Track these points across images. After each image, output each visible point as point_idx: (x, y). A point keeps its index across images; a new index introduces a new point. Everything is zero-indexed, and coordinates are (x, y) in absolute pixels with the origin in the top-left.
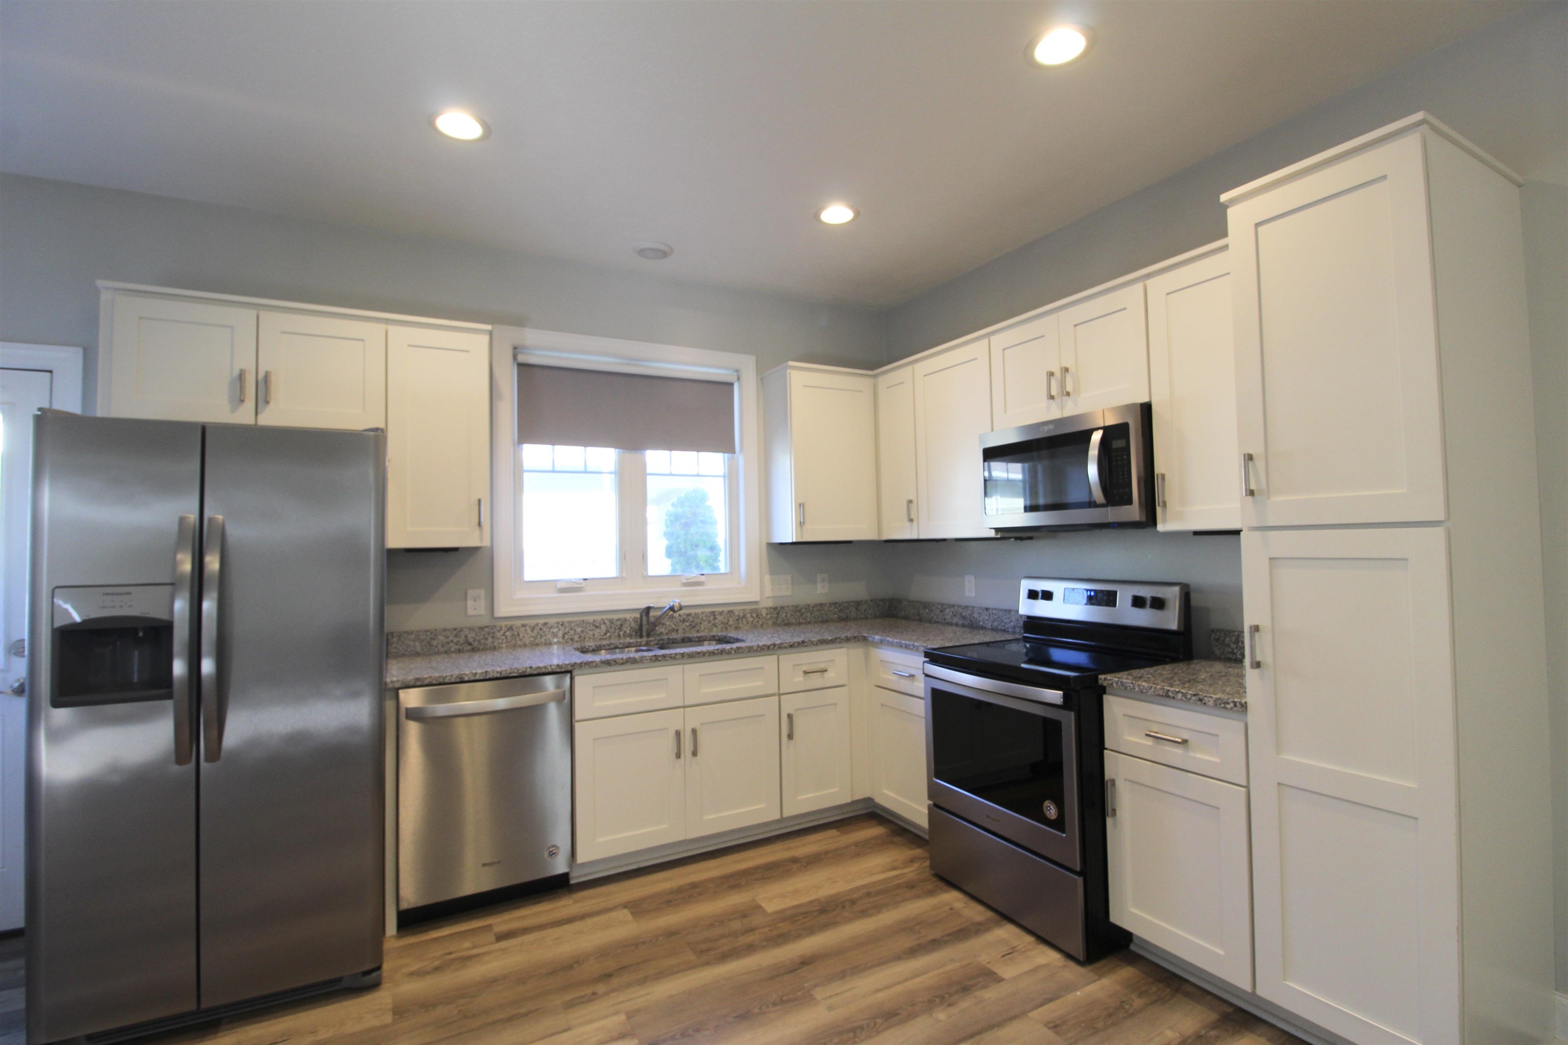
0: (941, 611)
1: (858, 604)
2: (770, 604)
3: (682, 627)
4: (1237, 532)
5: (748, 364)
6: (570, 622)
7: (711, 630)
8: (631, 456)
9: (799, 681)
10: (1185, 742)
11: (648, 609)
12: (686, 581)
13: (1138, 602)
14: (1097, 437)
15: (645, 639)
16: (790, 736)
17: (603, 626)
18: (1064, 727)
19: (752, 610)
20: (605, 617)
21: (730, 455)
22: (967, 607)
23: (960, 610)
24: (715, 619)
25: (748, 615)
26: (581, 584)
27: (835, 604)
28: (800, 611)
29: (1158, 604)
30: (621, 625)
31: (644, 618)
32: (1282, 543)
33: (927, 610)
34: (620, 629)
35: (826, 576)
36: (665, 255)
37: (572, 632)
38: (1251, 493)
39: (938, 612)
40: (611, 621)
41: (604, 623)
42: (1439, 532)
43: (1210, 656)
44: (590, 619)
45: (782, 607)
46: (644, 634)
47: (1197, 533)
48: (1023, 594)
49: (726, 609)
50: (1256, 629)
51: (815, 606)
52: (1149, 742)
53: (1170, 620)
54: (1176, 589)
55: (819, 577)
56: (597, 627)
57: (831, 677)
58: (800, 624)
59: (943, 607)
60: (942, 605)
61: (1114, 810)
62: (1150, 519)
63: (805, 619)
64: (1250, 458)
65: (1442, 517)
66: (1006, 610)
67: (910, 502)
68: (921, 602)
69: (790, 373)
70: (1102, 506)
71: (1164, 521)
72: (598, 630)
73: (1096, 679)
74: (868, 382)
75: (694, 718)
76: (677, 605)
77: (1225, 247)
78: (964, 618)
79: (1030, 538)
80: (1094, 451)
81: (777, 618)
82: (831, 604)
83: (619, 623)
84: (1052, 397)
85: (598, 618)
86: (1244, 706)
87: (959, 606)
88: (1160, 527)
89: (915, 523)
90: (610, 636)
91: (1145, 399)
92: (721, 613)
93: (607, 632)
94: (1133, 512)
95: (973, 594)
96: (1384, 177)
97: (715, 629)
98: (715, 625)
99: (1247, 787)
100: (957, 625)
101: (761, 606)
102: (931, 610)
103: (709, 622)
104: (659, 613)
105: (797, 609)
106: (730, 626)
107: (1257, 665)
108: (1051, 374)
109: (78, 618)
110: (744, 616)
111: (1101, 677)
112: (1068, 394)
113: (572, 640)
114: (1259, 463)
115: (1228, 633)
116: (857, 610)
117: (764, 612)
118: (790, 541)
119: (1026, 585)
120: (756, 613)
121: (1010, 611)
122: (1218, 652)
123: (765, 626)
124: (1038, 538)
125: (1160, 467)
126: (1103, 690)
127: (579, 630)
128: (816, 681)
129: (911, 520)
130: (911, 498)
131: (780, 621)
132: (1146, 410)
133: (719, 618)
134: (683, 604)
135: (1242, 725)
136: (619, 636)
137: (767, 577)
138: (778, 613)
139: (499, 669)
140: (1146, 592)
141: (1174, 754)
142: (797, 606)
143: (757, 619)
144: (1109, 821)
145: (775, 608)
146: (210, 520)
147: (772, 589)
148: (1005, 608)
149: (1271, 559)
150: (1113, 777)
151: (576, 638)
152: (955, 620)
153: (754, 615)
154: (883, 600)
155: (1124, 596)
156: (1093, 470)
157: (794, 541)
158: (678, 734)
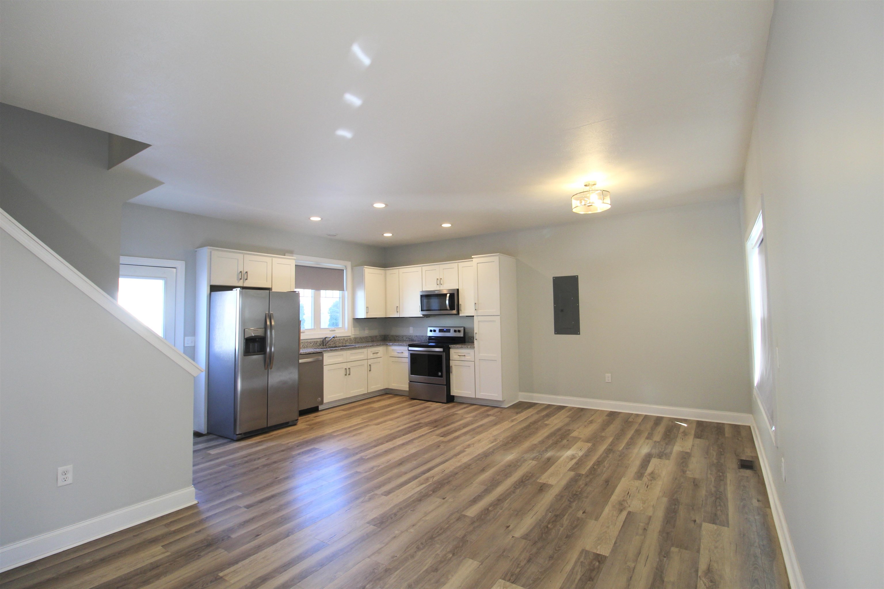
0: (402, 337)
1: (376, 336)
2: (353, 336)
3: (332, 343)
4: (474, 316)
5: (349, 264)
6: (304, 342)
7: (339, 344)
8: (317, 292)
9: (371, 356)
10: (465, 355)
11: (326, 338)
12: (331, 330)
13: (455, 331)
14: (448, 295)
15: (324, 347)
16: (370, 371)
17: (312, 343)
18: (443, 356)
19: (349, 338)
20: (313, 340)
21: (342, 291)
22: (410, 336)
23: (408, 337)
24: (340, 341)
25: (348, 340)
26: (305, 331)
27: (370, 337)
28: (361, 339)
29: (459, 331)
30: (317, 343)
31: (324, 341)
32: (481, 318)
33: (398, 338)
34: (316, 344)
35: (368, 328)
36: (335, 236)
37: (305, 345)
38: (476, 310)
39: (401, 338)
40: (314, 341)
41: (313, 342)
42: (499, 317)
43: (469, 342)
44: (309, 341)
45: (357, 338)
46: (324, 345)
47: (467, 316)
48: (429, 330)
49: (343, 338)
50: (476, 333)
51: (366, 337)
52: (458, 357)
53: (461, 335)
54: (463, 328)
55: (366, 328)
56: (311, 343)
57: (379, 355)
58: (361, 342)
59: (403, 336)
60: (402, 336)
61: (452, 372)
62: (458, 313)
63: (363, 341)
64: (475, 303)
65: (499, 314)
66: (422, 336)
67: (397, 307)
68: (395, 336)
69: (365, 269)
70: (449, 310)
71: (461, 313)
72: (311, 344)
73: (449, 346)
74: (384, 271)
75: (348, 366)
76: (335, 336)
77: (472, 261)
78: (409, 339)
79: (429, 317)
80: (448, 298)
81: (355, 341)
82: (369, 337)
83: (316, 342)
84: (438, 284)
85: (311, 341)
86: (474, 347)
87: (408, 336)
88: (460, 315)
89: (399, 313)
90: (314, 346)
91: (458, 288)
92: (342, 339)
93: (313, 345)
94: (455, 312)
95: (412, 332)
96: (494, 262)
97: (340, 344)
98: (340, 343)
99: (474, 361)
100: (407, 341)
101: (351, 337)
102: (399, 337)
103: (339, 342)
104: (329, 339)
105: (361, 338)
106: (344, 343)
107: (476, 339)
108: (438, 279)
109: (253, 335)
110: (347, 340)
111: (450, 345)
112: (441, 284)
113: (305, 347)
114: (477, 304)
115: (472, 337)
116: (376, 338)
117: (352, 339)
118: (364, 318)
119: (429, 329)
120: (350, 339)
121: (423, 336)
122: (470, 341)
123: (353, 343)
124: (431, 317)
125: (460, 303)
126: (450, 348)
127: (306, 344)
128: (375, 356)
129: (397, 312)
130: (397, 306)
131: (356, 341)
132: (458, 290)
133: (341, 341)
134: (337, 336)
135: (474, 351)
136: (316, 346)
137: (353, 328)
138: (356, 339)
139: (309, 351)
140: (457, 329)
141: (463, 358)
142: (360, 337)
143: (350, 341)
144: (451, 374)
145: (355, 338)
146: (270, 313)
147: (354, 332)
148: (422, 335)
149: (479, 321)
150: (452, 365)
151: (306, 347)
152: (407, 340)
153: (350, 340)
154: (382, 335)
155: (452, 330)
156: (447, 302)
157: (365, 317)
158: (345, 369)
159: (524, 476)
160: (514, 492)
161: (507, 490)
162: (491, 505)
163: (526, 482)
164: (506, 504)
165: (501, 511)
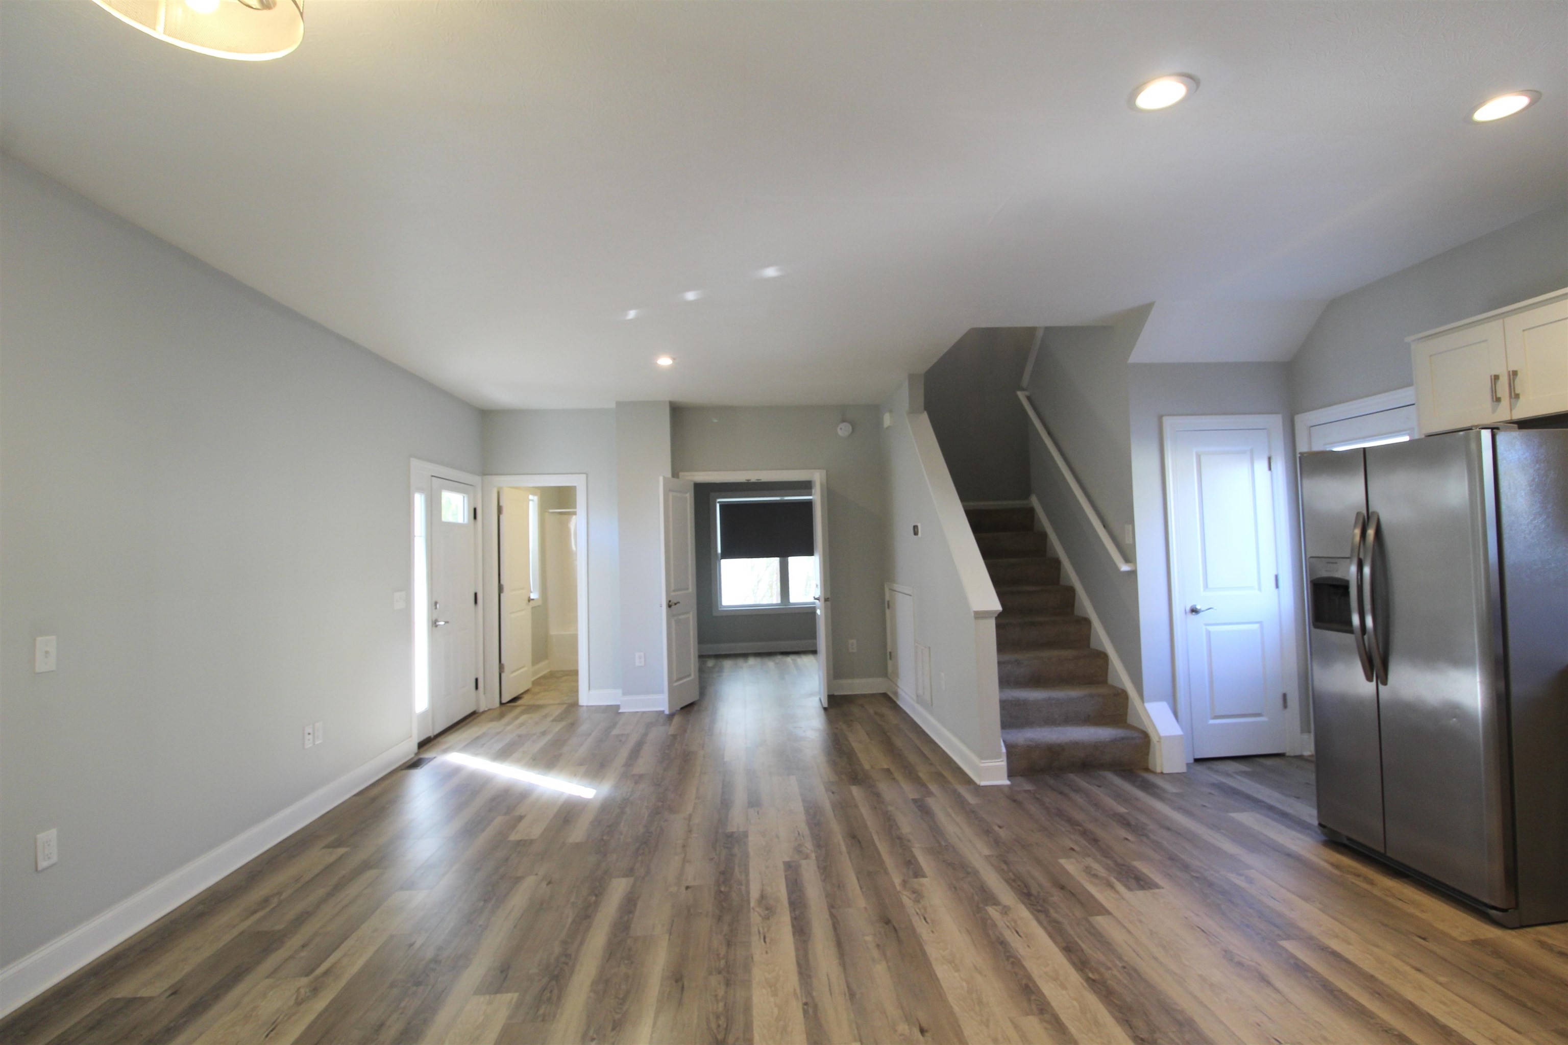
146: (1369, 513)
159: (559, 997)
160: (565, 942)
161: (582, 943)
162: (597, 904)
163: (545, 981)
164: (570, 915)
165: (572, 900)
